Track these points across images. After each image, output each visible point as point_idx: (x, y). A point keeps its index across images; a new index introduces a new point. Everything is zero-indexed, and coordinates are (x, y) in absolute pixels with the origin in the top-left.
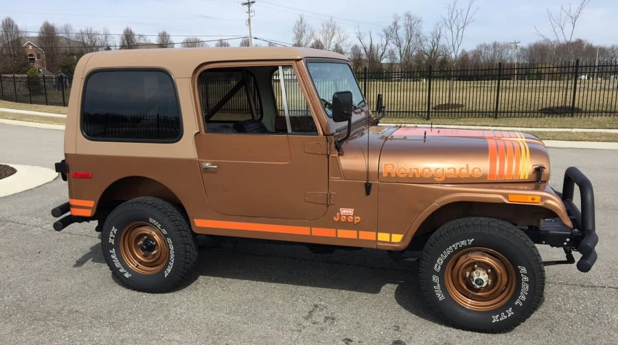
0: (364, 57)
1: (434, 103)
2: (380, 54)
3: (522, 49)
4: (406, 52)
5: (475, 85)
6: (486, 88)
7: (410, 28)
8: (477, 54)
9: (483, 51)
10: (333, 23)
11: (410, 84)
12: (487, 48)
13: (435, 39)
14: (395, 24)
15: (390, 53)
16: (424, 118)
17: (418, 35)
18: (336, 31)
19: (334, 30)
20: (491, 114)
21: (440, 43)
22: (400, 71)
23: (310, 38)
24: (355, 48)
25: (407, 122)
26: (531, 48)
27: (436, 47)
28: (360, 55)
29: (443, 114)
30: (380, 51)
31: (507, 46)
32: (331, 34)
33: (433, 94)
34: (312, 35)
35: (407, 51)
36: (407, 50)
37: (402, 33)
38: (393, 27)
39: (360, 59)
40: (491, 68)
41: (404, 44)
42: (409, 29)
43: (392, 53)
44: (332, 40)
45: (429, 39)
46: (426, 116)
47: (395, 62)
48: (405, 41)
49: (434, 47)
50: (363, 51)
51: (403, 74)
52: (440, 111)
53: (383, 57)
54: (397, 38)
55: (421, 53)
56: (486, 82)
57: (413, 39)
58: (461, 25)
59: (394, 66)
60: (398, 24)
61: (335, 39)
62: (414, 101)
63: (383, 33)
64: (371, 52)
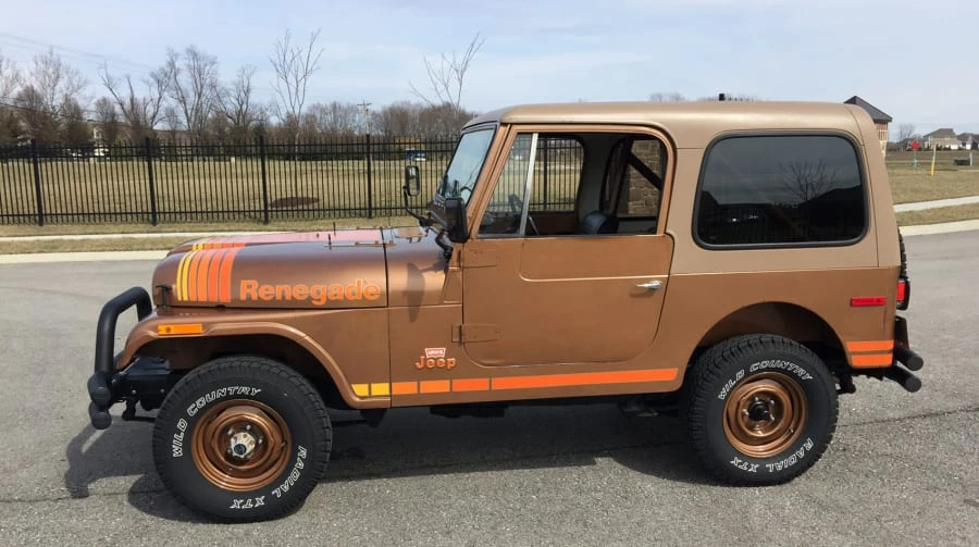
0: (122, 119)
1: (273, 195)
2: (150, 115)
3: (374, 113)
4: (196, 113)
5: (319, 168)
6: (335, 172)
7: (197, 73)
8: (310, 119)
9: (318, 116)
10: (55, 57)
11: (210, 165)
12: (323, 111)
13: (243, 94)
14: (172, 64)
15: (168, 114)
16: (259, 221)
17: (213, 86)
18: (62, 72)
19: (57, 70)
20: (363, 212)
21: (250, 101)
22: (188, 144)
23: (12, 82)
24: (103, 103)
25: (232, 228)
26: (385, 113)
27: (244, 107)
28: (113, 115)
29: (290, 213)
30: (150, 110)
31: (353, 110)
32: (53, 76)
33: (271, 182)
34: (16, 77)
35: (197, 111)
36: (197, 109)
37: (185, 79)
38: (167, 69)
39: (114, 122)
40: (334, 141)
41: (192, 99)
42: (197, 75)
43: (171, 114)
44: (57, 88)
45: (232, 93)
46: (263, 219)
47: (178, 128)
48: (192, 94)
49: (241, 106)
50: (118, 109)
51: (195, 149)
52: (285, 208)
53: (156, 120)
54: (178, 89)
55: (221, 116)
56: (330, 162)
57: (207, 92)
58: (301, 75)
59: (177, 136)
60: (177, 65)
61: (62, 84)
62: (235, 193)
63: (152, 80)
64: (134, 109)
